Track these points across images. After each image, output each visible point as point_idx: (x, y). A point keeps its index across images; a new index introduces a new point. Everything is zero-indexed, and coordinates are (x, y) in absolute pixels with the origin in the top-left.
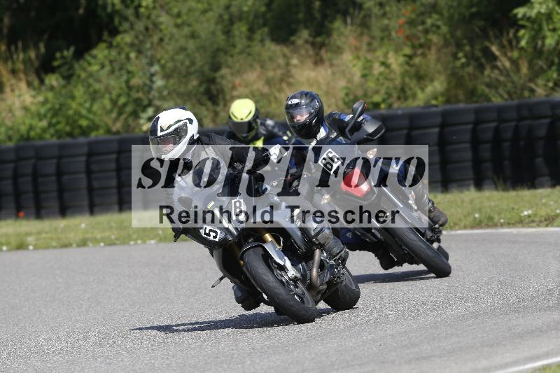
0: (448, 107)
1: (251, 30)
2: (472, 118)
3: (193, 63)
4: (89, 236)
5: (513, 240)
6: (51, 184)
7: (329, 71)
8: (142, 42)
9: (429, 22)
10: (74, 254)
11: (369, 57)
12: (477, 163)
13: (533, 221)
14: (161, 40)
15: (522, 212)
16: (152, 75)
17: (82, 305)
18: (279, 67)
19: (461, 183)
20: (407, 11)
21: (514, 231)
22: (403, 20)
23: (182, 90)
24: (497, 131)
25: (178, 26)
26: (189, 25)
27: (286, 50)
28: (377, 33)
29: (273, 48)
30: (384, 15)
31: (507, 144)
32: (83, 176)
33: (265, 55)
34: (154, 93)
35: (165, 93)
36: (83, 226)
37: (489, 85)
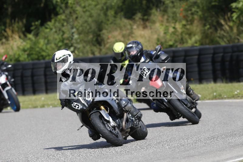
0: (202, 47)
1: (116, 13)
2: (212, 51)
3: (91, 28)
4: (45, 103)
5: (230, 105)
6: (29, 81)
7: (150, 31)
8: (69, 19)
9: (193, 10)
10: (39, 111)
11: (167, 24)
12: (214, 71)
13: (239, 97)
14: (77, 18)
15: (234, 92)
16: (73, 33)
17: (42, 133)
18: (128, 29)
19: (207, 80)
20: (184, 5)
21: (230, 101)
22: (182, 9)
23: (86, 39)
24: (223, 57)
25: (84, 12)
26: (89, 11)
27: (131, 22)
28: (171, 15)
29: (126, 21)
30: (174, 7)
31: (227, 63)
32: (43, 77)
33: (122, 24)
34: (74, 41)
35: (79, 41)
36: (43, 99)
37: (219, 37)
